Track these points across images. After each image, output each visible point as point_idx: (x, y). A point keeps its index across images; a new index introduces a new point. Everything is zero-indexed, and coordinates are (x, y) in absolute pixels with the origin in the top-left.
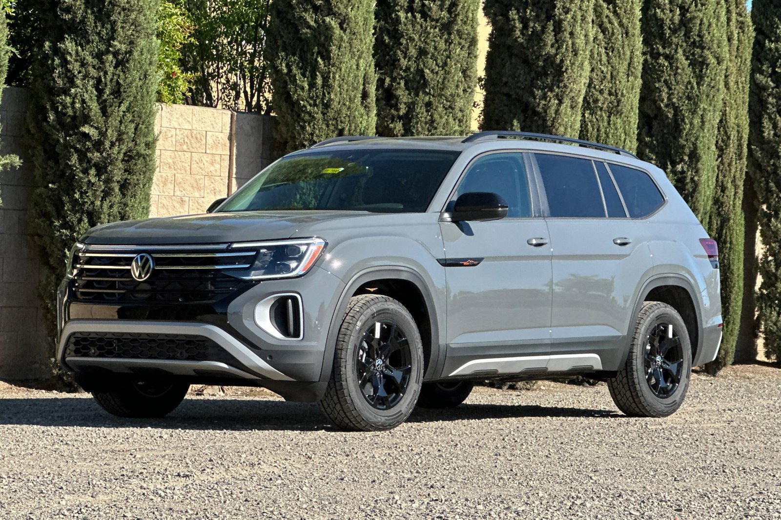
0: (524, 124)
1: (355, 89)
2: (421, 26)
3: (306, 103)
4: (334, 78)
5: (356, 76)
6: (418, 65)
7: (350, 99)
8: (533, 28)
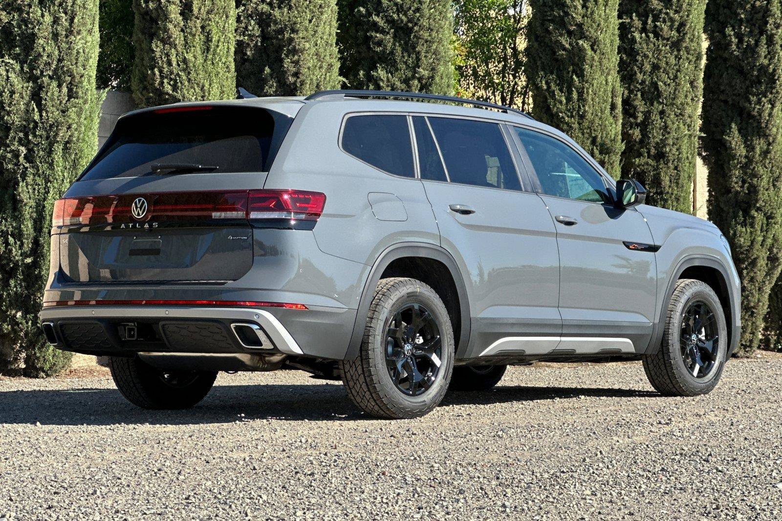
0: (740, 126)
1: (606, 101)
2: (654, 44)
3: (564, 115)
4: (588, 92)
5: (605, 91)
6: (652, 79)
7: (601, 110)
8: (747, 42)
